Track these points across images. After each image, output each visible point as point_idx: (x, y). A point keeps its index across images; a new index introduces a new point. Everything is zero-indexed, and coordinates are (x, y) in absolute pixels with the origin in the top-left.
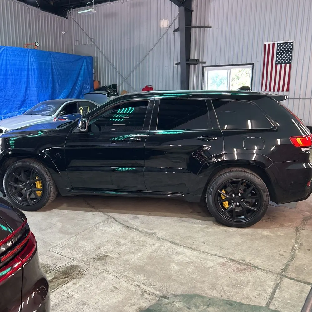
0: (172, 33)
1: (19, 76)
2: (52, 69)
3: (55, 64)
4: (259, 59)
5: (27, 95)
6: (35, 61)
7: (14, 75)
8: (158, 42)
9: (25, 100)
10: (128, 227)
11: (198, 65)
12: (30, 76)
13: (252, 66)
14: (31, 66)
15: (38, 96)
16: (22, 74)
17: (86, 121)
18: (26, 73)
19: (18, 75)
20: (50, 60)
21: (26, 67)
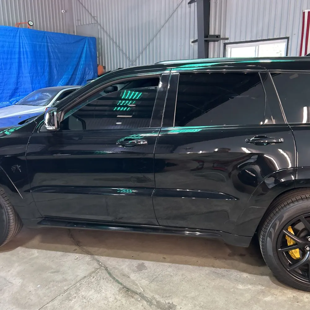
0: (187, 5)
1: (9, 61)
2: (49, 52)
3: (52, 46)
4: (296, 31)
5: (19, 82)
6: (27, 42)
7: (3, 59)
8: (171, 16)
9: (16, 89)
10: (128, 290)
11: (219, 41)
12: (22, 60)
13: (286, 40)
14: (23, 48)
15: (32, 83)
16: (13, 57)
17: (55, 113)
18: (17, 56)
19: (7, 59)
20: (45, 41)
21: (17, 50)
